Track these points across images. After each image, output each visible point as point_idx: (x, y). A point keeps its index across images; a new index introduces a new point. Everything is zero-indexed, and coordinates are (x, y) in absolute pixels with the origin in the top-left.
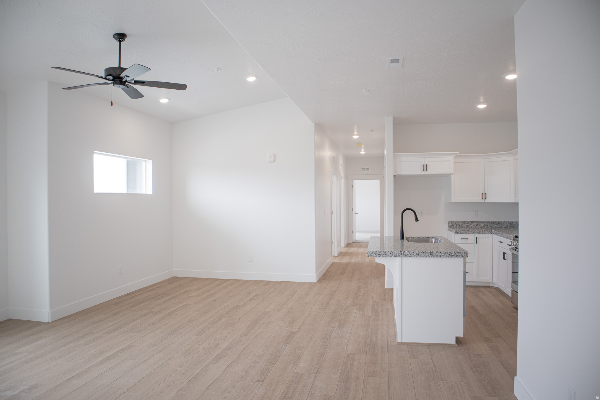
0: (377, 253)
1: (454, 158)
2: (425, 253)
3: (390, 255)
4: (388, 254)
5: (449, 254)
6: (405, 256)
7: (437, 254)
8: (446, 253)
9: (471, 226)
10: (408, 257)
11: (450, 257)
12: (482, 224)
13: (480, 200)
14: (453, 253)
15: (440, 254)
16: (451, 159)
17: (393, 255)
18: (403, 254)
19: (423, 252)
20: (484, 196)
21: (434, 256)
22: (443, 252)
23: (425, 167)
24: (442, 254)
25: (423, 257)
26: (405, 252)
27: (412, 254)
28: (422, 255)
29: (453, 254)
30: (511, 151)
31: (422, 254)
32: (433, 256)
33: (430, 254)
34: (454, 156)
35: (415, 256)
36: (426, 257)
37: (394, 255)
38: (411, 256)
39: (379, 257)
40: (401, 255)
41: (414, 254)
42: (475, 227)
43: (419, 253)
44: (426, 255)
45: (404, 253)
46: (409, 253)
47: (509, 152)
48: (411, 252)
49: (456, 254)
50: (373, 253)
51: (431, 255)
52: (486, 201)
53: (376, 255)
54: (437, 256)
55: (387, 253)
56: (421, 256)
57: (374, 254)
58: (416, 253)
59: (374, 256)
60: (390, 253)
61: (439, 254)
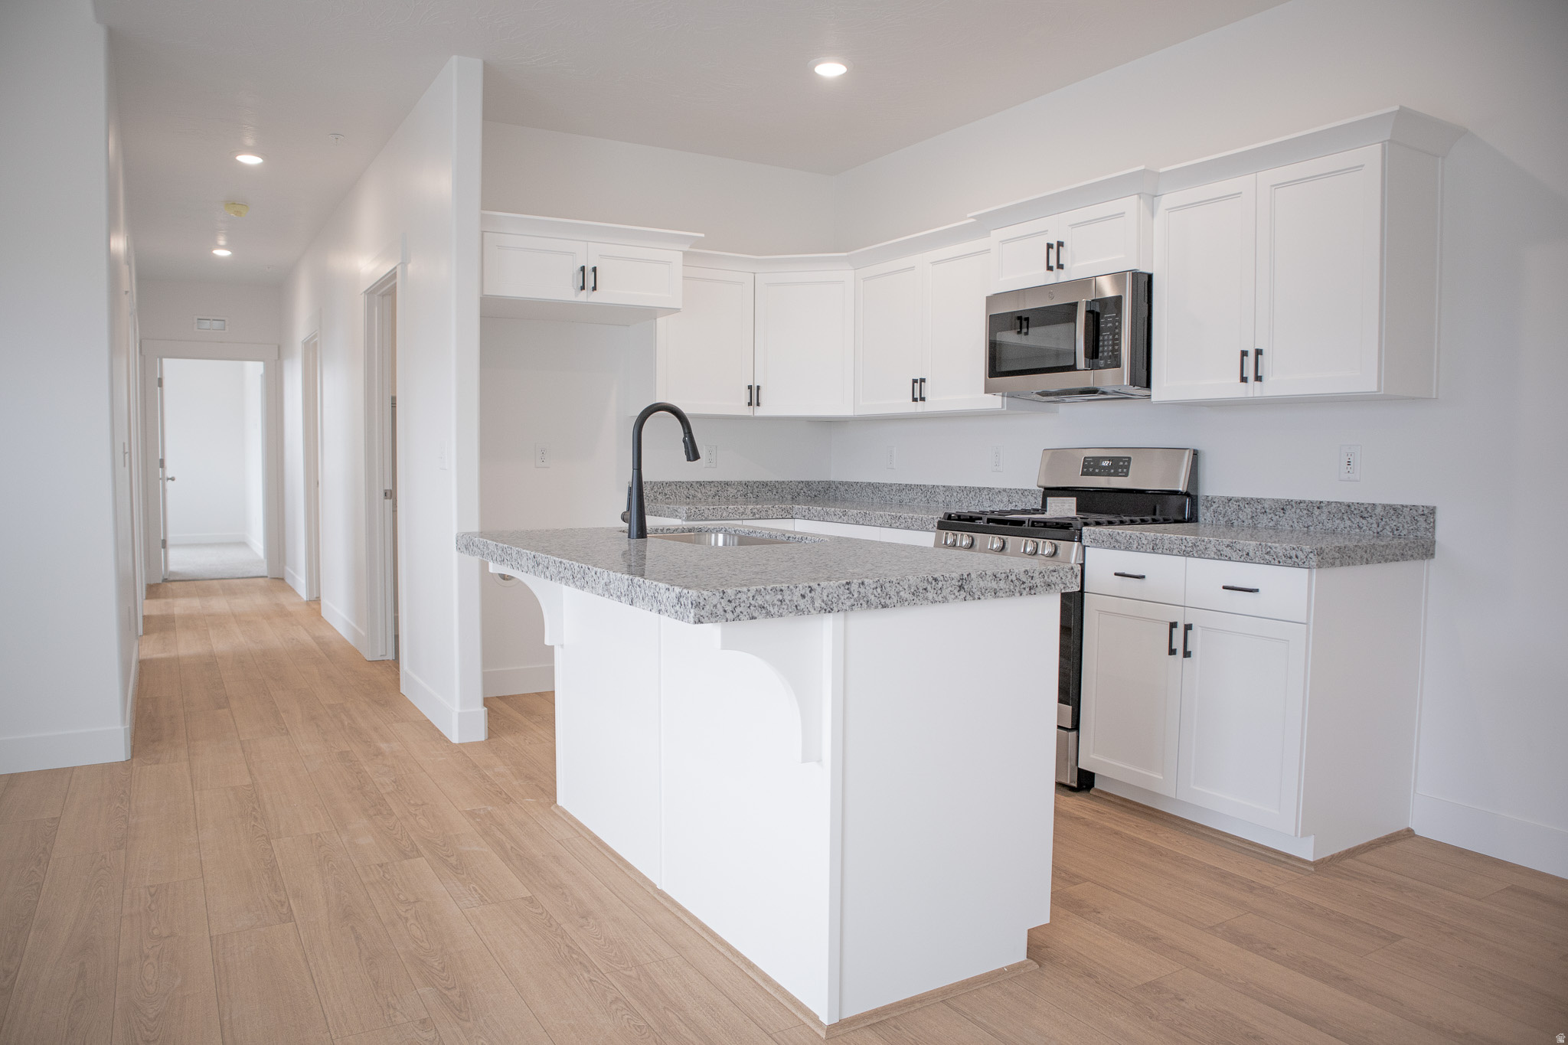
0: (744, 597)
1: (685, 254)
2: (940, 584)
3: (802, 603)
4: (795, 598)
5: (1024, 583)
6: (864, 605)
7: (982, 584)
8: (1014, 579)
9: (699, 495)
10: (876, 607)
11: (1024, 593)
12: (732, 491)
13: (741, 409)
14: (1036, 575)
15: (994, 585)
16: (674, 255)
17: (813, 602)
18: (856, 595)
19: (936, 580)
20: (754, 395)
21: (971, 594)
22: (1004, 575)
23: (588, 278)
24: (1002, 584)
25: (934, 602)
26: (866, 581)
27: (892, 593)
28: (930, 595)
29: (1038, 580)
30: (849, 253)
31: (929, 588)
32: (968, 597)
33: (961, 587)
34: (686, 248)
35: (902, 601)
36: (945, 600)
37: (817, 604)
38: (888, 602)
39: (753, 618)
40: (848, 603)
41: (902, 594)
42: (710, 499)
43: (922, 585)
44: (944, 594)
45: (862, 590)
46: (879, 590)
47: (845, 254)
48: (887, 585)
49: (1046, 577)
50: (724, 602)
51: (962, 592)
52: (760, 412)
53: (738, 610)
54: (983, 593)
55: (787, 598)
56: (927, 599)
57: (729, 608)
58: (909, 587)
59: (730, 616)
60: (803, 596)
61: (990, 585)
